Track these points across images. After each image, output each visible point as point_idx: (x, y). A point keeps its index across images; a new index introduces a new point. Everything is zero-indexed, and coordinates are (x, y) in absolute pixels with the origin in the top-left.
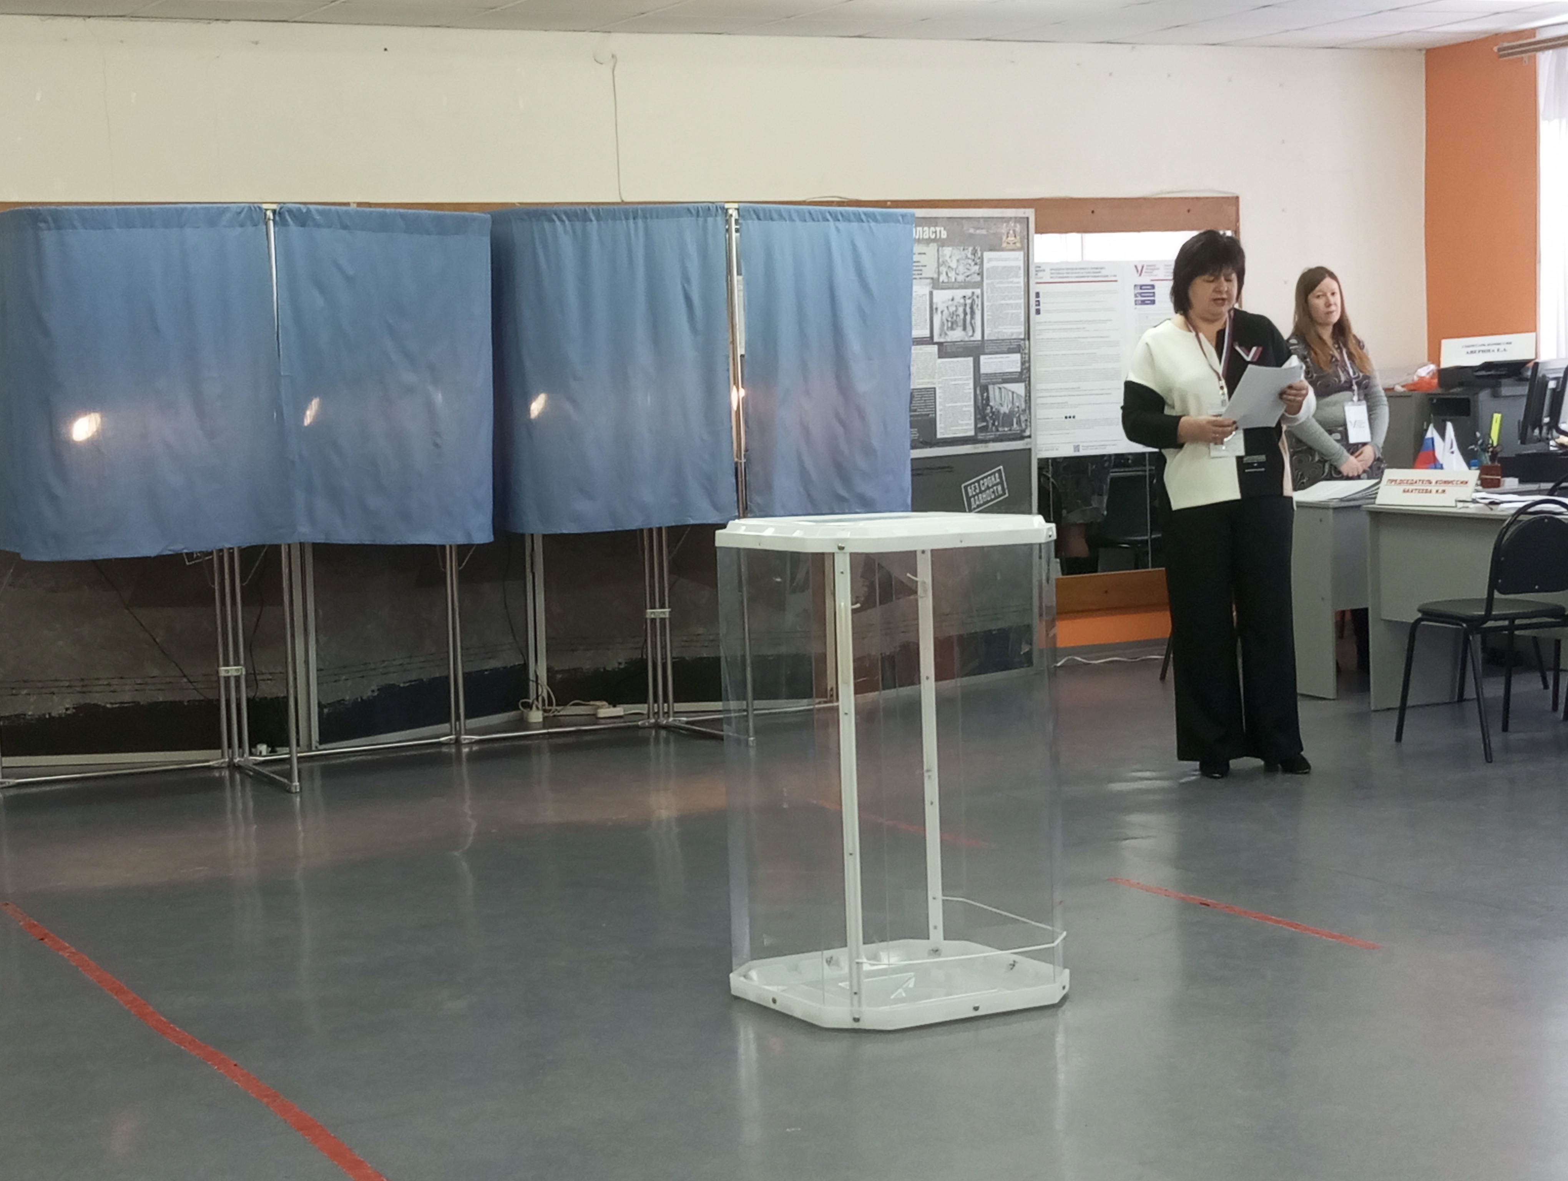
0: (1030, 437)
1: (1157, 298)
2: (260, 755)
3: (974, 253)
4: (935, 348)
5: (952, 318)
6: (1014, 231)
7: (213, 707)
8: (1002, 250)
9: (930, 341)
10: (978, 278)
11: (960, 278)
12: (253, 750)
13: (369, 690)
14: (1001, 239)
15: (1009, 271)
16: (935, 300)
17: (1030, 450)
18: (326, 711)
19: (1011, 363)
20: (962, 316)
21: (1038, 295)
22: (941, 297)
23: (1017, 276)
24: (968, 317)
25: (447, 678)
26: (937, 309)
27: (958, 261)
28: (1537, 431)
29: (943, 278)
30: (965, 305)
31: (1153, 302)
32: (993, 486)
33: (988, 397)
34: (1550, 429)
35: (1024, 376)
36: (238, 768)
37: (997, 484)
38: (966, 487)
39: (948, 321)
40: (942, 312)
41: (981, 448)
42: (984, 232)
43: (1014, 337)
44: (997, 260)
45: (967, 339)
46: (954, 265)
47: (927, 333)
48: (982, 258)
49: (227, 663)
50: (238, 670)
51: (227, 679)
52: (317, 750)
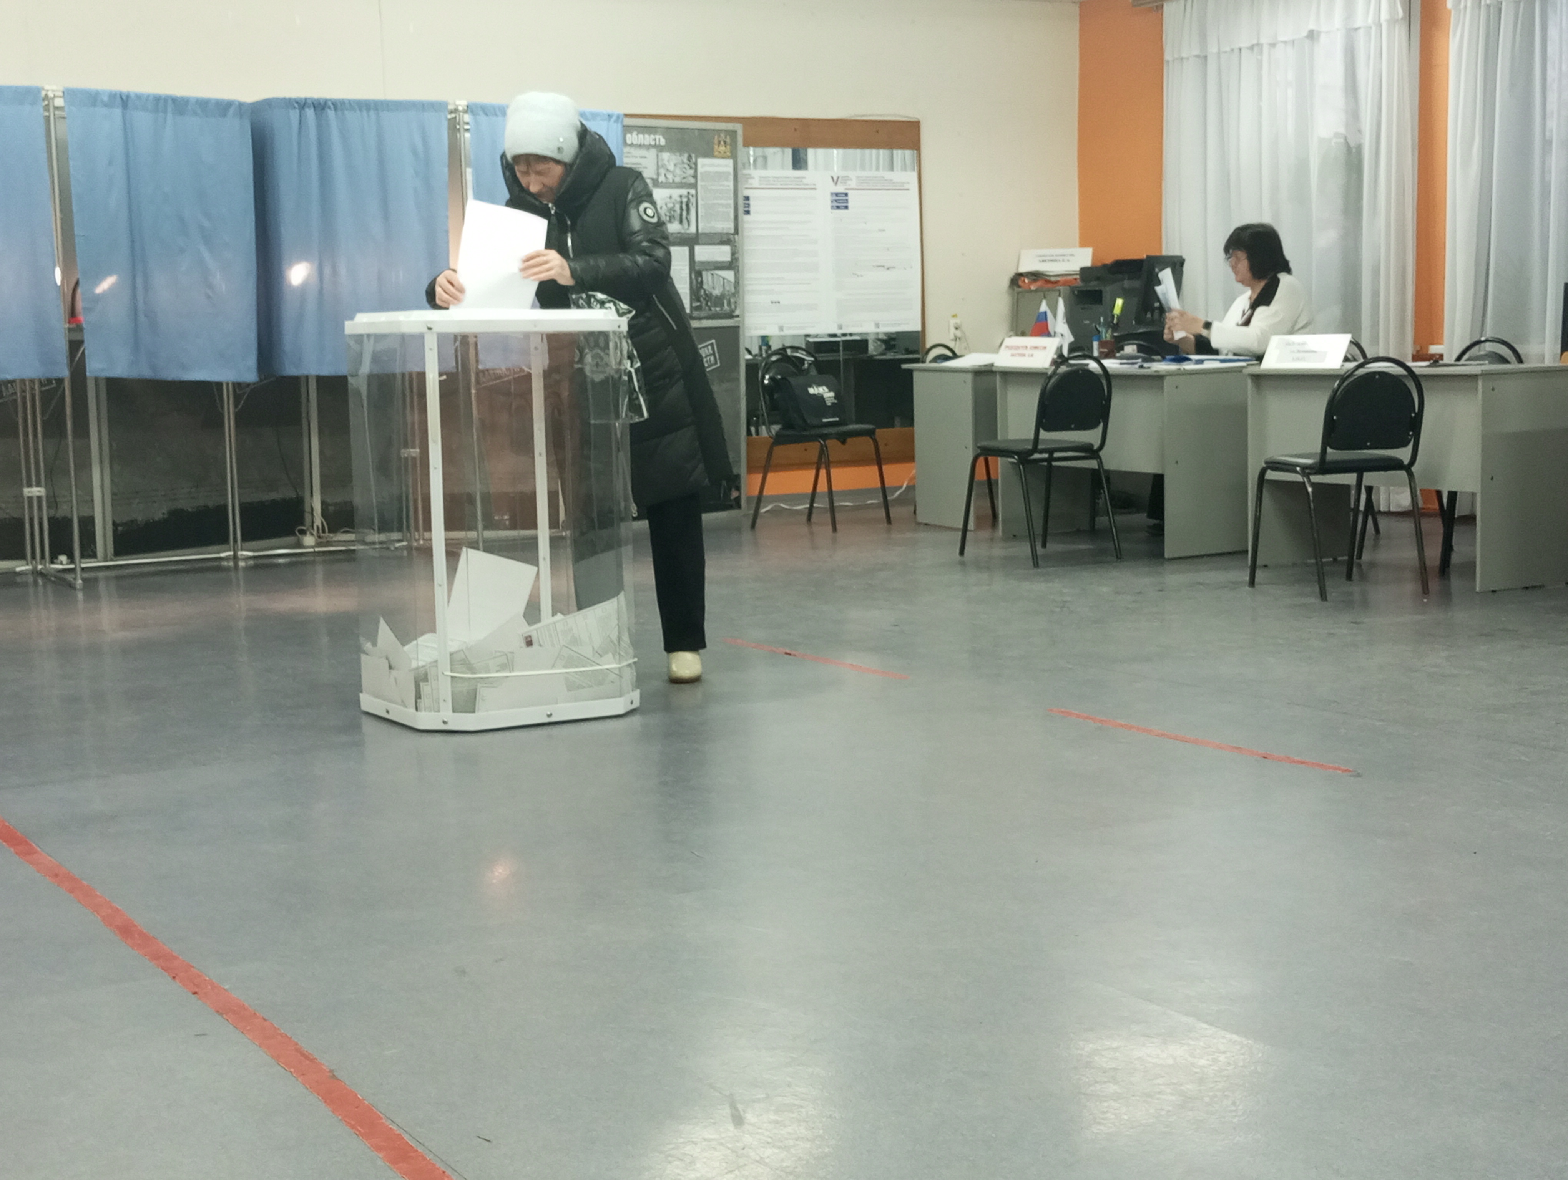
0: (738, 316)
1: (850, 204)
2: (61, 563)
3: (689, 159)
5: (670, 213)
6: (725, 143)
7: (20, 522)
10: (692, 181)
11: (677, 180)
12: (55, 561)
13: (159, 512)
14: (713, 148)
15: (720, 176)
17: (739, 327)
18: (120, 528)
19: (722, 253)
20: (679, 211)
21: (747, 198)
23: (727, 180)
24: (684, 213)
25: (226, 507)
27: (675, 165)
29: (662, 178)
30: (681, 202)
31: (846, 207)
32: (706, 356)
33: (702, 282)
35: (733, 265)
36: (41, 574)
37: (710, 355)
42: (697, 142)
43: (725, 231)
44: (710, 165)
45: (683, 231)
46: (671, 168)
48: (696, 164)
49: (29, 485)
50: (39, 491)
51: (30, 499)
52: (112, 560)
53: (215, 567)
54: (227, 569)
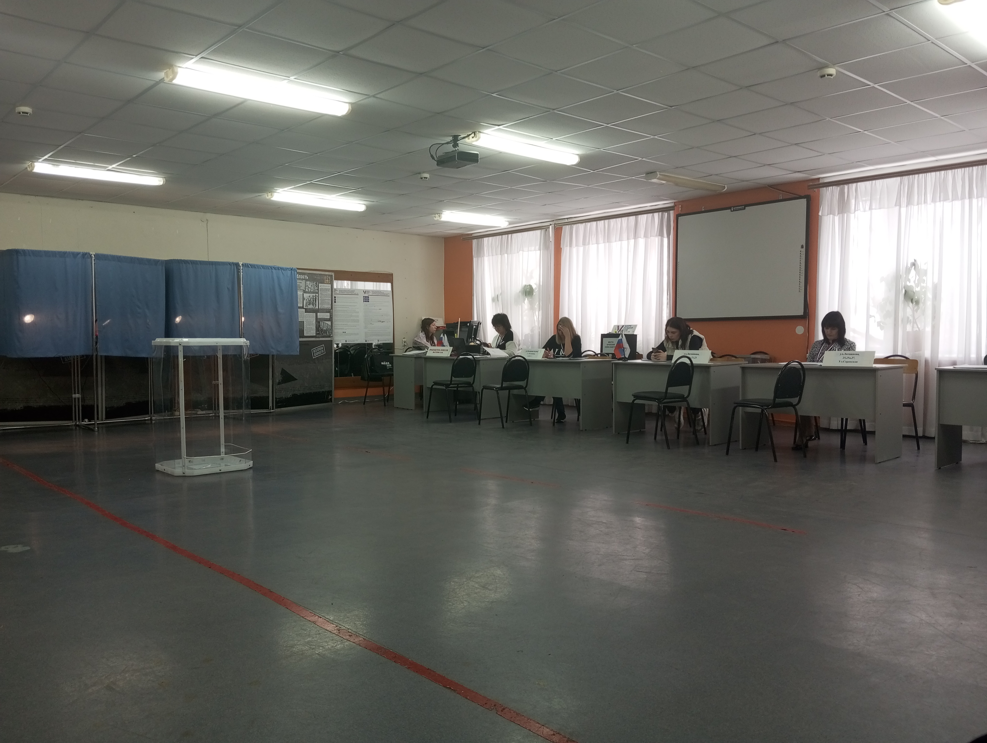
0: (332, 337)
1: (369, 300)
2: (86, 422)
3: (316, 284)
4: (304, 310)
5: (309, 302)
6: (328, 278)
7: (70, 407)
8: (325, 283)
9: (303, 308)
10: (317, 291)
11: (312, 291)
12: (83, 421)
13: (122, 403)
14: (324, 280)
15: (326, 290)
16: (304, 296)
17: (332, 340)
18: (108, 409)
19: (327, 316)
20: (312, 301)
21: (335, 297)
22: (306, 295)
23: (329, 291)
24: (314, 302)
25: (148, 401)
26: (305, 299)
27: (311, 286)
28: (471, 340)
29: (307, 290)
30: (313, 298)
31: (368, 301)
32: (321, 350)
33: (320, 325)
34: (474, 340)
35: (331, 319)
36: (78, 426)
37: (322, 350)
38: (313, 350)
39: (308, 302)
40: (306, 300)
41: (317, 339)
42: (319, 278)
43: (328, 308)
44: (323, 286)
45: (314, 308)
47: (302, 305)
48: (318, 285)
49: (75, 393)
50: (78, 396)
51: (75, 398)
52: (104, 421)
53: (143, 423)
54: (148, 424)
